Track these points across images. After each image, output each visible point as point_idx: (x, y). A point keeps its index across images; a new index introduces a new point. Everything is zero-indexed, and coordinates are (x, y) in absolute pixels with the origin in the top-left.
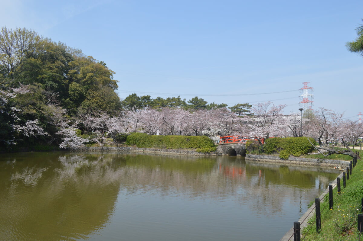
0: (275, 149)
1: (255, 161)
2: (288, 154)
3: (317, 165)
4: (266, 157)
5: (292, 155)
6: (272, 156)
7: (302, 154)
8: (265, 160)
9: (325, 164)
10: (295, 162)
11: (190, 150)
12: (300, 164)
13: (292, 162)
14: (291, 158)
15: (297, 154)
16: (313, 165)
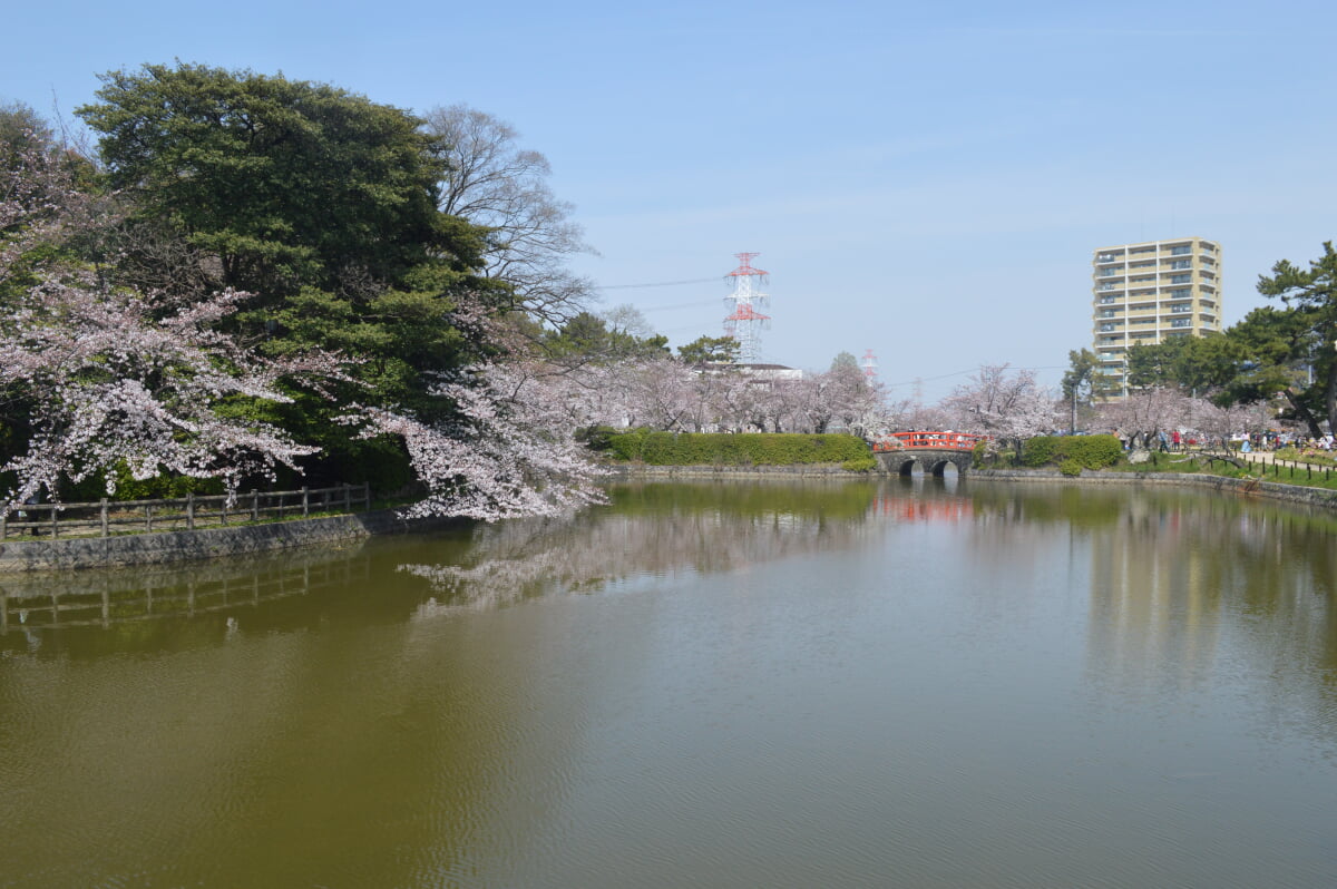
0: (1050, 458)
1: (1009, 481)
2: (1079, 467)
3: (1136, 484)
4: (1031, 473)
5: (1086, 468)
6: (1044, 471)
7: (1104, 465)
8: (1030, 479)
9: (1150, 481)
10: (1093, 480)
11: (830, 467)
12: (1104, 482)
13: (1088, 480)
14: (1085, 473)
15: (1095, 465)
16: (1130, 483)
